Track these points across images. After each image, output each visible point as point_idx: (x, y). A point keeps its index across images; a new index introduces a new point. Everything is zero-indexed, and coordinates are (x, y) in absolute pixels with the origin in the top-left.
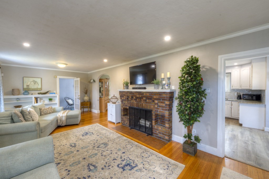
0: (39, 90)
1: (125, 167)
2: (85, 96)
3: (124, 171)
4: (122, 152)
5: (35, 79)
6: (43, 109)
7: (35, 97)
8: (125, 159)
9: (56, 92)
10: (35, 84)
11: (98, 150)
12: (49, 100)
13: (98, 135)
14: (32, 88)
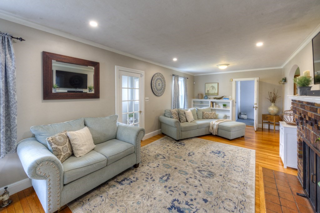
0: (216, 94)
1: (175, 209)
2: (270, 106)
3: (168, 210)
4: (205, 198)
5: (213, 85)
6: (205, 113)
7: (211, 102)
8: (191, 206)
9: (232, 97)
10: (213, 89)
11: (195, 172)
12: (223, 106)
14: (211, 93)
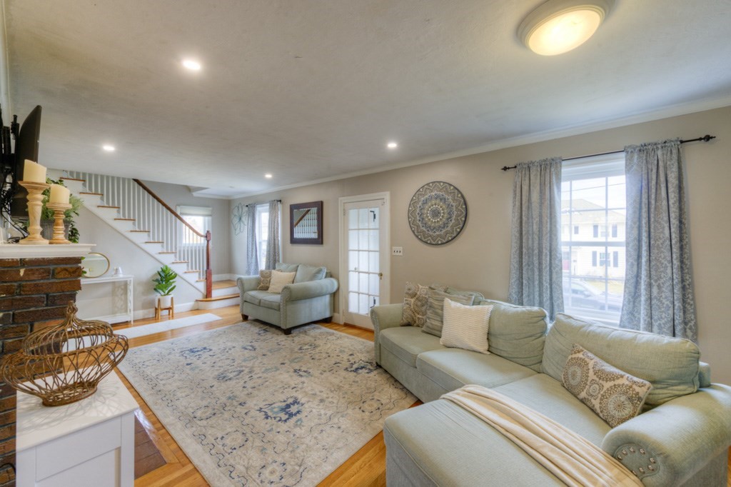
11: (242, 367)
13: (240, 404)
